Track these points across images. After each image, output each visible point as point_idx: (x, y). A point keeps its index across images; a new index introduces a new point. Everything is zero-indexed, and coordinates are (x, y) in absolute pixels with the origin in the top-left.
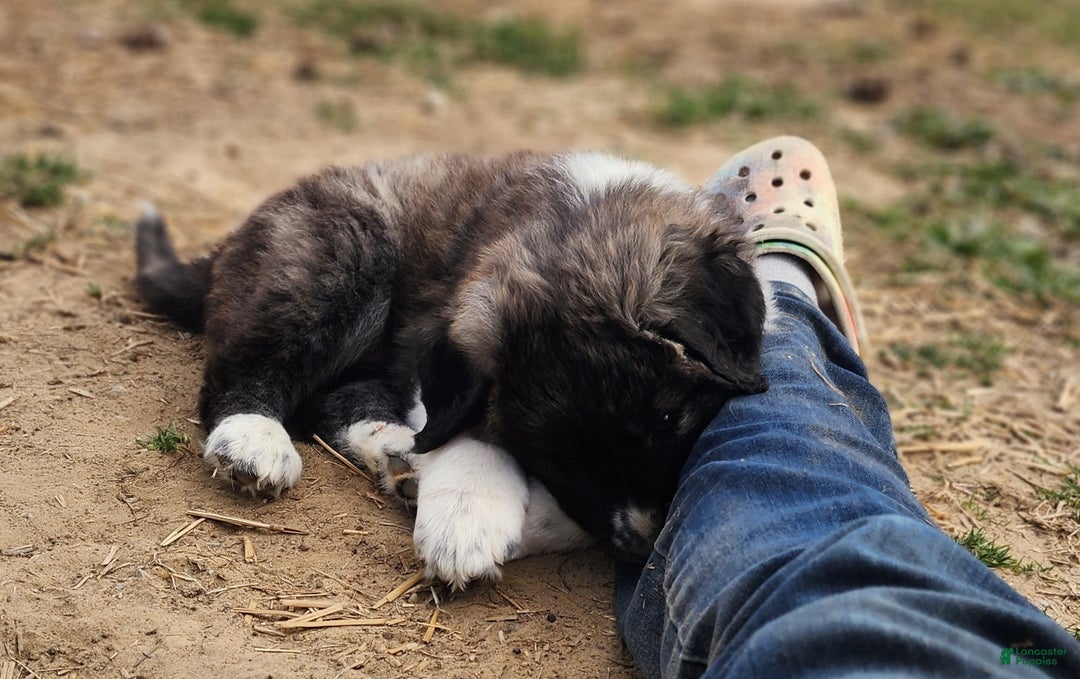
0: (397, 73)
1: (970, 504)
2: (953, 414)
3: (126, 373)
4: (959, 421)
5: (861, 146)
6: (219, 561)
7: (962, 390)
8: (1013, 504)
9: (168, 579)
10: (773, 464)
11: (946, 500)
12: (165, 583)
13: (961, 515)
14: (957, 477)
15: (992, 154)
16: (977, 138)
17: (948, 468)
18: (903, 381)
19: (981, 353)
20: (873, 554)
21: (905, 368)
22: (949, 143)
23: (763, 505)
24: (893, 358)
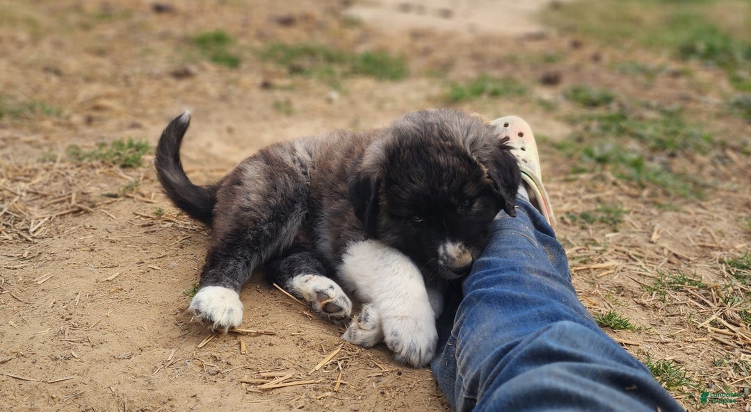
0: (313, 82)
1: (609, 296)
2: (599, 248)
3: (177, 255)
4: (601, 252)
5: (548, 107)
6: (228, 355)
7: (603, 235)
8: (630, 295)
9: (202, 366)
10: (507, 290)
11: (597, 295)
12: (200, 368)
13: (605, 303)
14: (602, 282)
15: (614, 108)
16: (607, 100)
17: (597, 277)
18: (573, 232)
19: (612, 215)
20: (555, 345)
21: (574, 225)
22: (593, 104)
23: (503, 312)
24: (568, 220)
